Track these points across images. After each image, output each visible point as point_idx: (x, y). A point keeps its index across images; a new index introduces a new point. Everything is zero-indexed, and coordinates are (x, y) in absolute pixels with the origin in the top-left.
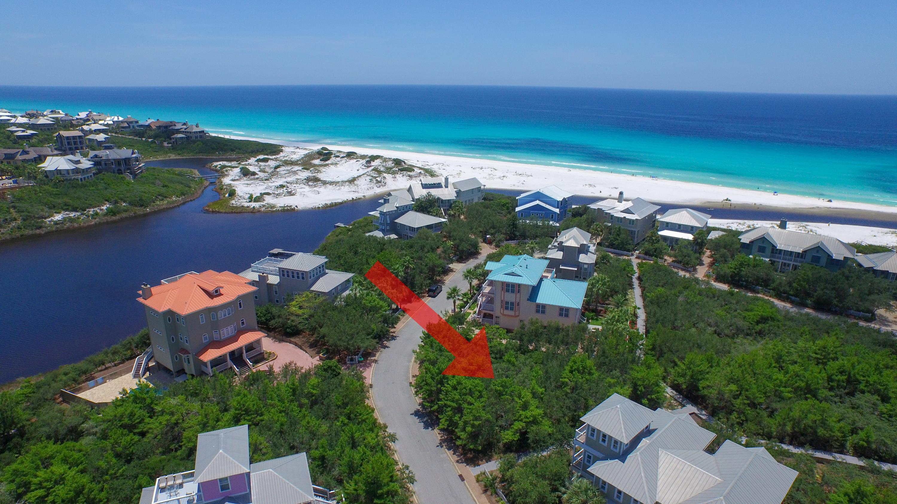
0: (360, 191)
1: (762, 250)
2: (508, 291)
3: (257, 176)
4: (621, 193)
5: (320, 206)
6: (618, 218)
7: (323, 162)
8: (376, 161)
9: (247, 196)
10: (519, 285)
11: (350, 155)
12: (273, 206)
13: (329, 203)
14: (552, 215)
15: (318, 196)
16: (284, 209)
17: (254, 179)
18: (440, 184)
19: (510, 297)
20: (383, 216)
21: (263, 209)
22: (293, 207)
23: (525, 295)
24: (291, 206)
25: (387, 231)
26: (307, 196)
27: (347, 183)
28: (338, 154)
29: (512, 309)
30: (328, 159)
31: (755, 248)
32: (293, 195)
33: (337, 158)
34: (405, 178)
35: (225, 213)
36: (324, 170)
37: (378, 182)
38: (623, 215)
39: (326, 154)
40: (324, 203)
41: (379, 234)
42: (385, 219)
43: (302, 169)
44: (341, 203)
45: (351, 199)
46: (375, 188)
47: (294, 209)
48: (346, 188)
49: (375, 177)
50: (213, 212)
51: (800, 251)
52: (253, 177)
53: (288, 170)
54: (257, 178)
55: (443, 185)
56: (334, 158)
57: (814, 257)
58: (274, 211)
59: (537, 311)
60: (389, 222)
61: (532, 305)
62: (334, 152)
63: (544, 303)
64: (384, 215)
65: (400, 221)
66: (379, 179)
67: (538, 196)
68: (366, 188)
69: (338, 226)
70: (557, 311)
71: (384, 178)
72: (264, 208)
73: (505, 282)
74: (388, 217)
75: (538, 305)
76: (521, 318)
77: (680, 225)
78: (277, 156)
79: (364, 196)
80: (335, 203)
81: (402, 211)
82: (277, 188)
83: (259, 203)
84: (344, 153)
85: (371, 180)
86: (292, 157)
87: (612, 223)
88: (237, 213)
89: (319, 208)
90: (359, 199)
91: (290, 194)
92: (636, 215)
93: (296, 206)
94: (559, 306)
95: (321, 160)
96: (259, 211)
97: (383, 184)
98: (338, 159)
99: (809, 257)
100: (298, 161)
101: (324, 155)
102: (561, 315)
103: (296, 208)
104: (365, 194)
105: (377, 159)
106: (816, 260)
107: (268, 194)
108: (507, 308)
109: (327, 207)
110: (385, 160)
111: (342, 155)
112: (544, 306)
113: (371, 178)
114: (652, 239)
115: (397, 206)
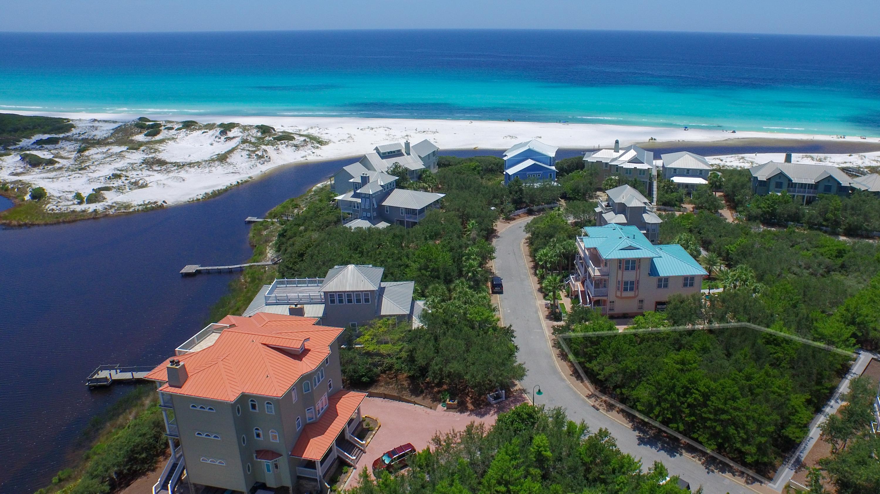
0: (241, 171)
1: (779, 186)
2: (627, 269)
3: (57, 165)
4: (617, 142)
5: (200, 197)
6: (627, 169)
7: (150, 137)
8: (233, 130)
9: (70, 196)
10: (640, 260)
11: (188, 125)
12: (128, 206)
13: (210, 191)
14: (551, 175)
15: (183, 183)
16: (146, 208)
17: (55, 170)
18: (400, 151)
19: (630, 276)
20: (368, 200)
21: (112, 212)
22: (159, 203)
23: (645, 269)
24: (155, 203)
25: (375, 218)
26: (169, 186)
27: (217, 163)
28: (169, 125)
29: (632, 289)
30: (157, 133)
31: (773, 185)
32: (143, 186)
33: (171, 131)
34: (291, 149)
35: (46, 224)
36: (163, 148)
37: (260, 157)
38: (632, 166)
39: (152, 127)
40: (203, 192)
41: (364, 224)
42: (371, 203)
43: (128, 149)
44: (226, 190)
45: (235, 183)
46: (259, 165)
47: (161, 206)
48: (219, 169)
49: (254, 152)
50: (20, 226)
51: (813, 182)
52: (50, 167)
53: (103, 153)
54: (60, 168)
55: (403, 151)
56: (166, 131)
57: (826, 186)
58: (130, 213)
59: (659, 286)
60: (376, 206)
61: (654, 280)
62: (163, 123)
63: (666, 275)
64: (369, 198)
65: (387, 203)
66: (260, 153)
67: (529, 154)
68: (248, 167)
69: (250, 222)
70: (681, 282)
71: (265, 151)
72: (113, 210)
73: (623, 259)
74: (374, 200)
75: (660, 280)
76: (641, 297)
77: (688, 170)
78: (68, 134)
79: (250, 177)
80: (218, 190)
81: (387, 191)
82: (109, 178)
83: (101, 204)
84: (177, 123)
85: (249, 155)
86: (94, 133)
87: (619, 175)
88: (69, 222)
89: (198, 200)
90: (246, 182)
91: (136, 185)
92: (645, 164)
93: (164, 202)
94: (683, 276)
95: (146, 135)
96: (107, 215)
97: (267, 159)
98: (173, 132)
99: (821, 188)
100: (106, 139)
101: (148, 128)
102: (685, 285)
103: (165, 204)
104: (250, 175)
105: (233, 127)
106: (828, 189)
107: (107, 189)
108: (626, 290)
109: (210, 197)
110: (245, 128)
111: (176, 127)
112: (667, 279)
113: (248, 152)
114: (670, 188)
115: (382, 184)
